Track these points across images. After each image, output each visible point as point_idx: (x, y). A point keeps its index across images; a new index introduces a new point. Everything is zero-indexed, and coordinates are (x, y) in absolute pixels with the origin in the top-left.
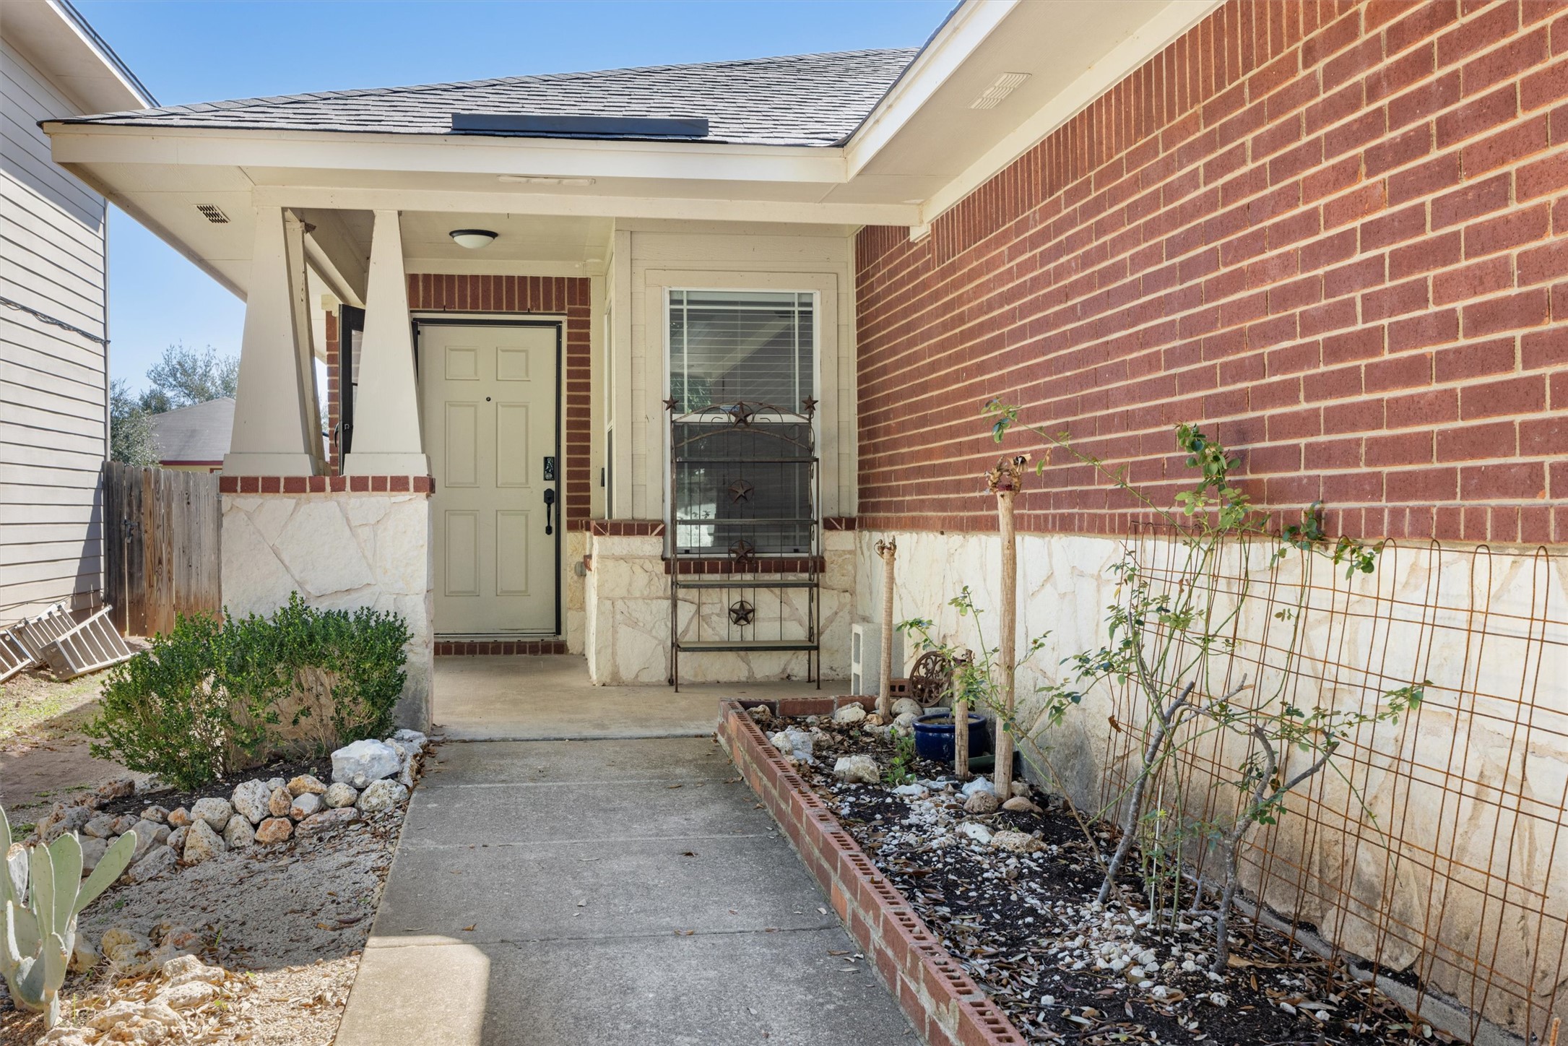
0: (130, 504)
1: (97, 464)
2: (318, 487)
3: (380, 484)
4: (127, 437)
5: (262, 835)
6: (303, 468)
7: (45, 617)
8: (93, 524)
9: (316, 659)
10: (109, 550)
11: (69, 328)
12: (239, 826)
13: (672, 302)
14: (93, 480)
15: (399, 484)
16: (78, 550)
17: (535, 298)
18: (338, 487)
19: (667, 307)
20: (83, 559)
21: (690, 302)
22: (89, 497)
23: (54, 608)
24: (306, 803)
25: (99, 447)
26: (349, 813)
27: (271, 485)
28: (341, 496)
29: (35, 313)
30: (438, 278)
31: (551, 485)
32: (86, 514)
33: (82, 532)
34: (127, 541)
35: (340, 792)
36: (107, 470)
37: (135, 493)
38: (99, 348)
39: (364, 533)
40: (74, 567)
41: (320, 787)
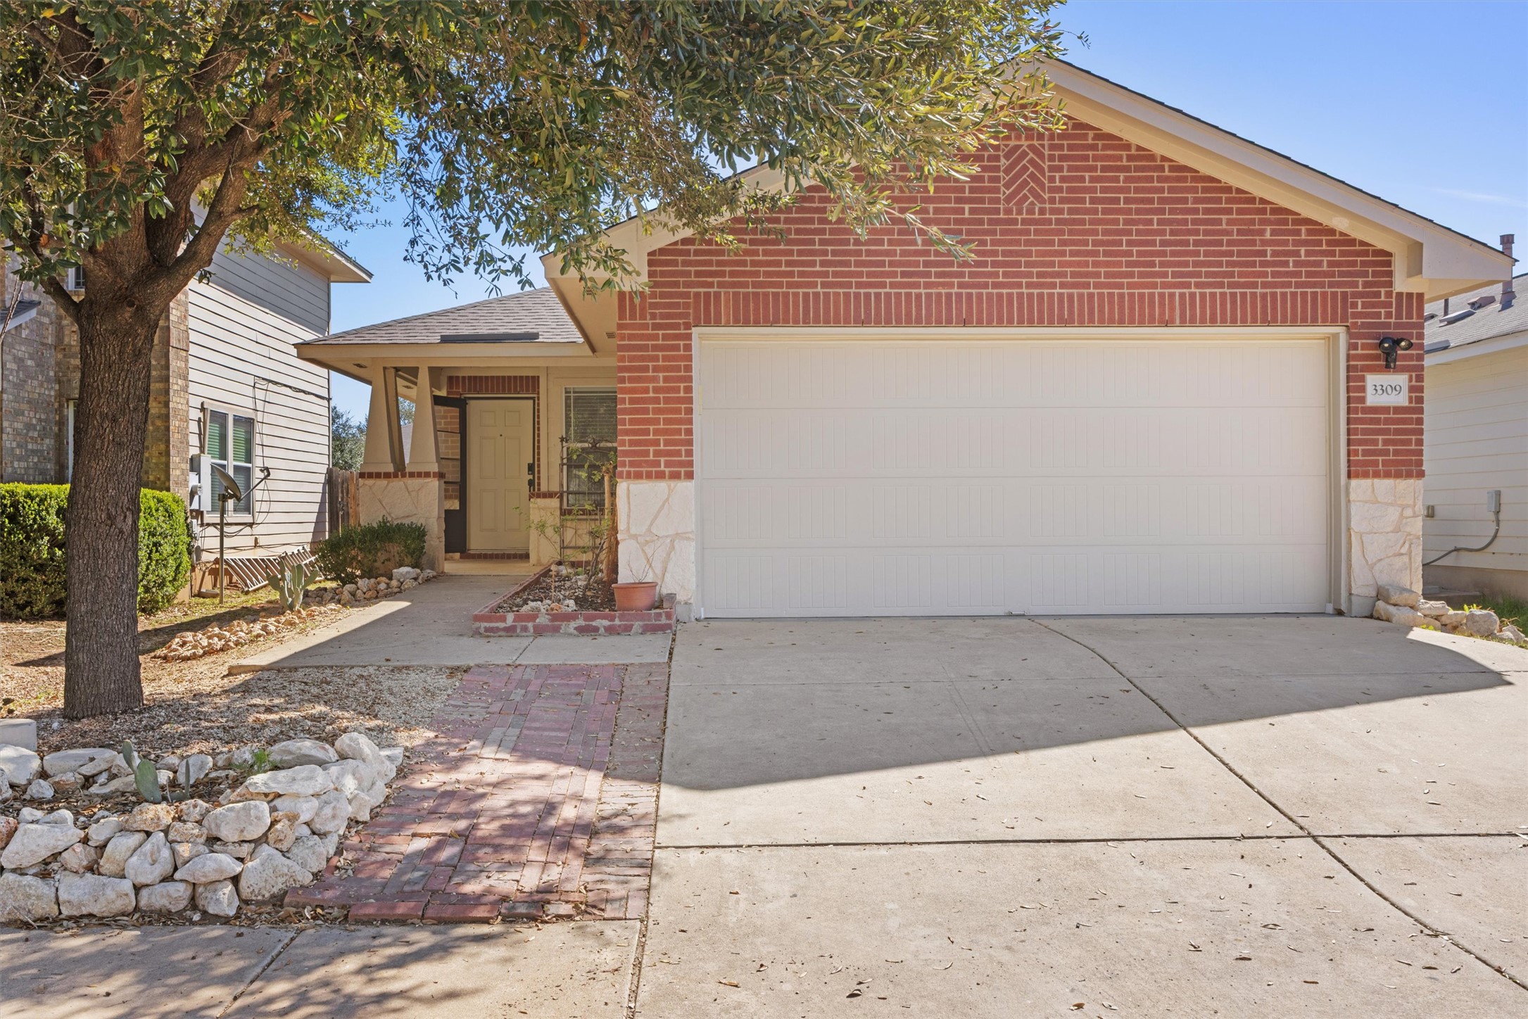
0: (342, 492)
1: (324, 469)
2: (396, 476)
3: (419, 475)
4: (351, 451)
5: (366, 596)
6: (391, 469)
7: (296, 552)
8: (322, 503)
9: (391, 540)
10: (330, 518)
11: (309, 393)
12: (359, 593)
13: (566, 392)
14: (322, 479)
15: (427, 475)
16: (313, 517)
17: (521, 386)
18: (404, 476)
19: (564, 395)
20: (316, 523)
21: (574, 392)
22: (319, 488)
23: (300, 548)
24: (383, 586)
25: (325, 460)
26: (397, 590)
27: (378, 475)
28: (405, 480)
29: (290, 387)
30: (475, 377)
31: (531, 477)
32: (318, 498)
33: (316, 508)
34: (341, 513)
35: (394, 583)
36: (329, 472)
37: (345, 485)
38: (325, 403)
39: (413, 494)
40: (311, 527)
41: (387, 581)
